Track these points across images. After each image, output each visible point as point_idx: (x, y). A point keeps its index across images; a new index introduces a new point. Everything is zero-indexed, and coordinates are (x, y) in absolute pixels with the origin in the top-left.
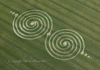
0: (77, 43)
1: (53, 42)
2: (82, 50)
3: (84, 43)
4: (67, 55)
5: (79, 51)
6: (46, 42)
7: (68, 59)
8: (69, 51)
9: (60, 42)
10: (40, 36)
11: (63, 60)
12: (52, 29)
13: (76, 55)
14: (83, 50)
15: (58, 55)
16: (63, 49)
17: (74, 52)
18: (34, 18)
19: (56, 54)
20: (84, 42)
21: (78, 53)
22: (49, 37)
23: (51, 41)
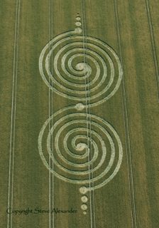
0: (97, 168)
1: (68, 124)
2: (91, 187)
3: (108, 180)
4: (59, 166)
5: (84, 182)
6: (60, 112)
7: (53, 172)
8: (70, 163)
9: (78, 137)
10: (65, 96)
11: (45, 163)
12: (96, 104)
13: (71, 181)
14: (92, 189)
15: (49, 149)
16: (67, 149)
17: (75, 173)
18: (94, 61)
19: (48, 145)
20: (112, 181)
21: (78, 182)
22: (75, 111)
23: (70, 120)
